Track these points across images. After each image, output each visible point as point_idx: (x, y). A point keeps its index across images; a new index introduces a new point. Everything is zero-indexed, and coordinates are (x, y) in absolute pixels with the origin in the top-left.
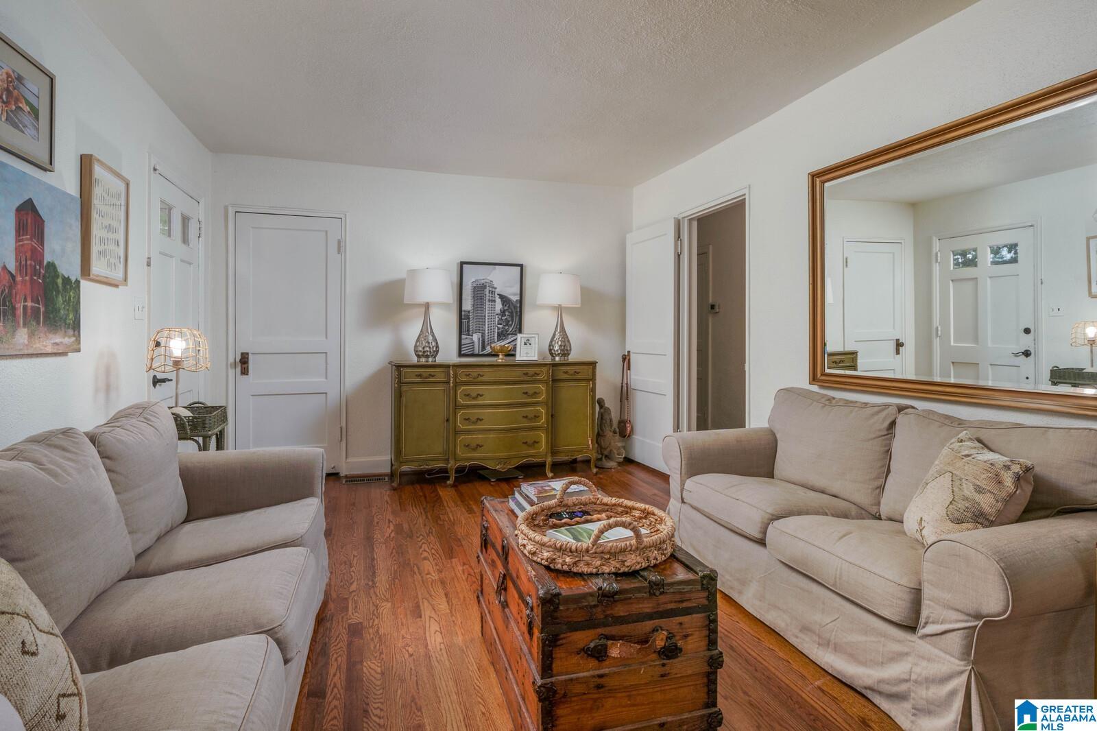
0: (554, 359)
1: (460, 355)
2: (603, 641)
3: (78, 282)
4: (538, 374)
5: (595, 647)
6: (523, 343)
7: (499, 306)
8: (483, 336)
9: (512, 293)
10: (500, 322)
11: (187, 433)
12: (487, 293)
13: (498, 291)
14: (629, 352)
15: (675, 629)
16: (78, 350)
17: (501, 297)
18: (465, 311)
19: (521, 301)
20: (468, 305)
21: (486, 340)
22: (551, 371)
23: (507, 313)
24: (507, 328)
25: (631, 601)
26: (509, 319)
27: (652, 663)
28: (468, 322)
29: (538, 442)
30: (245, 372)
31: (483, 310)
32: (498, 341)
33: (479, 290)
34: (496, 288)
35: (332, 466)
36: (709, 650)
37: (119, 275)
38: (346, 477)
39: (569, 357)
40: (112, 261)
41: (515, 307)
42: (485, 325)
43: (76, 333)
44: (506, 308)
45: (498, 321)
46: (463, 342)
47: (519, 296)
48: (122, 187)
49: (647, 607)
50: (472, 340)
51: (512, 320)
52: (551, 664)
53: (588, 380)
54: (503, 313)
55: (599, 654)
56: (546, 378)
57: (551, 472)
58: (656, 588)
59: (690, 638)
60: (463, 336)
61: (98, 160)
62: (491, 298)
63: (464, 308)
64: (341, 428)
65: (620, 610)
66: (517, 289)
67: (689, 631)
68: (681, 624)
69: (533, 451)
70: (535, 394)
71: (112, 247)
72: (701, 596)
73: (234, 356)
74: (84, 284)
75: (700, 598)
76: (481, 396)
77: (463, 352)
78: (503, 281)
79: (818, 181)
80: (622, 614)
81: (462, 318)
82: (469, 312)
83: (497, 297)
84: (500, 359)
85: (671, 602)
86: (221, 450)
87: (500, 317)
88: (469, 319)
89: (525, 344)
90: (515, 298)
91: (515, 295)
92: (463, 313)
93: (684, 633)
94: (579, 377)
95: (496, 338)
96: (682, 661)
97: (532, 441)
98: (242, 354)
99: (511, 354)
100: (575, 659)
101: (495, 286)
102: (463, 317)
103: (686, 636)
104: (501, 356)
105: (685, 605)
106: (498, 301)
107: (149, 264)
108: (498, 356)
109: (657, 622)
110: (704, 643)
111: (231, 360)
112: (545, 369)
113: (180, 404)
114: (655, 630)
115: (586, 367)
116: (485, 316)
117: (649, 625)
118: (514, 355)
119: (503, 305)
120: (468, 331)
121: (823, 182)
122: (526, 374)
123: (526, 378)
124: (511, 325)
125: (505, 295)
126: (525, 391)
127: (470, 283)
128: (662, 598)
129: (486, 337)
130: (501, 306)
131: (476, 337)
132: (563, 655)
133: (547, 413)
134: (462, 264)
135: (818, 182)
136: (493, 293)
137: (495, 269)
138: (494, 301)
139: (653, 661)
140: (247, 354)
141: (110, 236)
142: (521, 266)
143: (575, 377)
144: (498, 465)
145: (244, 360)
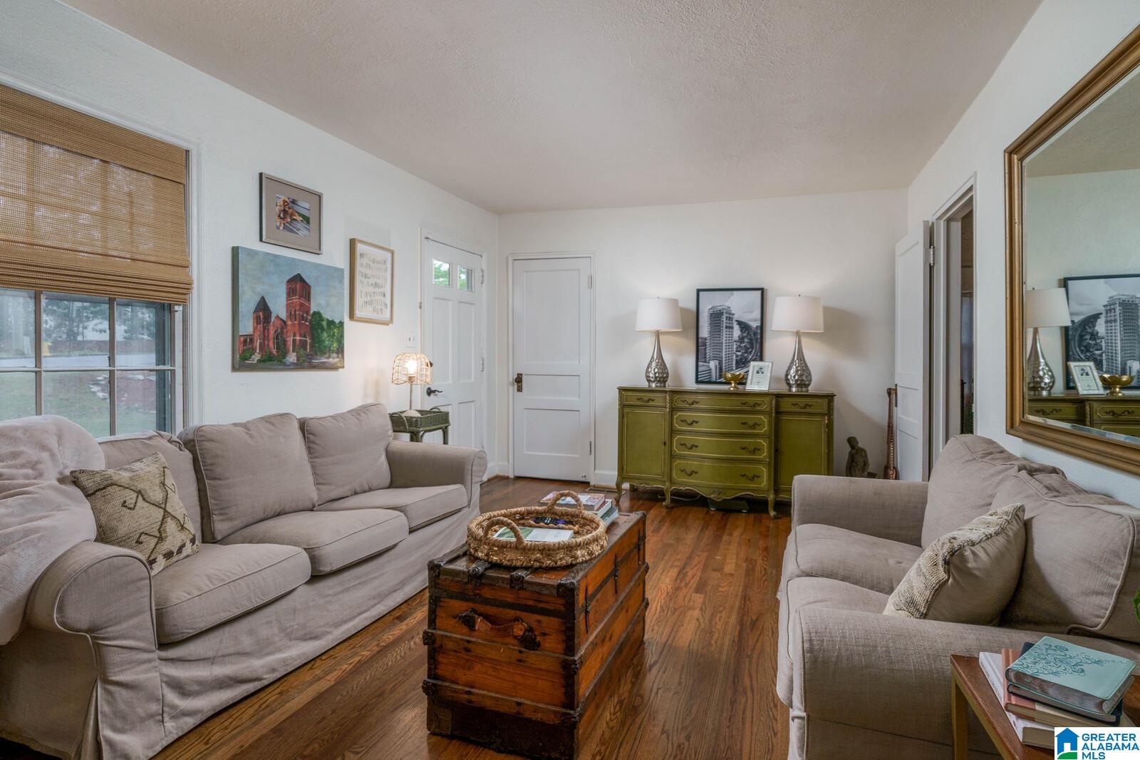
0: (790, 390)
1: (698, 382)
2: (472, 614)
3: (341, 324)
4: (759, 405)
5: (466, 616)
6: (755, 372)
7: (737, 332)
8: (720, 363)
9: (753, 319)
10: (739, 349)
11: (406, 429)
12: (724, 319)
13: (736, 317)
14: (896, 385)
15: (534, 625)
16: (343, 367)
17: (739, 323)
18: (702, 338)
19: (762, 327)
20: (705, 332)
21: (724, 368)
22: (774, 402)
23: (746, 340)
24: (746, 355)
25: (495, 587)
26: (748, 346)
27: (512, 647)
28: (705, 349)
29: (758, 477)
30: (520, 389)
31: (719, 336)
32: (737, 369)
33: (716, 316)
34: (733, 314)
35: (583, 475)
36: (566, 655)
37: (387, 315)
38: (594, 486)
39: (810, 388)
40: (379, 307)
41: (755, 334)
42: (722, 352)
43: (340, 356)
44: (745, 335)
45: (737, 348)
46: (700, 369)
47: (759, 322)
48: (389, 255)
49: (509, 597)
50: (709, 367)
51: (752, 347)
52: (435, 618)
53: (824, 415)
54: (741, 339)
55: (469, 623)
56: (768, 410)
57: (775, 510)
58: (517, 583)
59: (547, 637)
60: (700, 363)
61: (361, 241)
62: (728, 325)
63: (701, 335)
64: (591, 442)
65: (487, 593)
66: (757, 314)
67: (547, 631)
68: (539, 621)
69: (752, 485)
70: (754, 426)
71: (379, 297)
72: (559, 602)
73: (512, 377)
74: (348, 325)
75: (558, 604)
76: (697, 422)
77: (699, 379)
78: (743, 307)
79: (1015, 157)
80: (488, 596)
81: (700, 346)
82: (706, 339)
83: (735, 323)
84: (731, 388)
85: (530, 599)
86: (417, 441)
87: (738, 344)
88: (706, 345)
89: (758, 372)
90: (755, 324)
91: (755, 320)
92: (700, 340)
93: (543, 631)
94: (810, 410)
95: (734, 366)
96: (539, 654)
97: (752, 475)
98: (518, 374)
99: (742, 381)
100: (452, 622)
101: (733, 312)
102: (700, 344)
103: (544, 634)
104: (733, 385)
105: (542, 605)
106: (736, 328)
107: (420, 307)
108: (730, 384)
109: (518, 613)
110: (561, 647)
111: (511, 379)
112: (767, 399)
113: (413, 407)
114: (517, 619)
115: (819, 400)
116: (722, 343)
117: (511, 613)
118: (745, 384)
119: (741, 331)
120: (705, 358)
121: (1021, 160)
122: (744, 404)
123: (745, 408)
124: (751, 352)
125: (744, 321)
126: (744, 421)
127: (706, 310)
128: (522, 593)
129: (724, 365)
130: (740, 333)
131: (713, 364)
132: (444, 615)
133: (769, 447)
134: (699, 291)
135: (1016, 161)
136: (730, 319)
137: (732, 294)
138: (732, 328)
139: (514, 645)
140: (521, 374)
141: (377, 290)
142: (762, 290)
143: (806, 410)
144: (712, 494)
145: (519, 380)
